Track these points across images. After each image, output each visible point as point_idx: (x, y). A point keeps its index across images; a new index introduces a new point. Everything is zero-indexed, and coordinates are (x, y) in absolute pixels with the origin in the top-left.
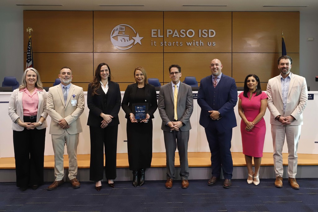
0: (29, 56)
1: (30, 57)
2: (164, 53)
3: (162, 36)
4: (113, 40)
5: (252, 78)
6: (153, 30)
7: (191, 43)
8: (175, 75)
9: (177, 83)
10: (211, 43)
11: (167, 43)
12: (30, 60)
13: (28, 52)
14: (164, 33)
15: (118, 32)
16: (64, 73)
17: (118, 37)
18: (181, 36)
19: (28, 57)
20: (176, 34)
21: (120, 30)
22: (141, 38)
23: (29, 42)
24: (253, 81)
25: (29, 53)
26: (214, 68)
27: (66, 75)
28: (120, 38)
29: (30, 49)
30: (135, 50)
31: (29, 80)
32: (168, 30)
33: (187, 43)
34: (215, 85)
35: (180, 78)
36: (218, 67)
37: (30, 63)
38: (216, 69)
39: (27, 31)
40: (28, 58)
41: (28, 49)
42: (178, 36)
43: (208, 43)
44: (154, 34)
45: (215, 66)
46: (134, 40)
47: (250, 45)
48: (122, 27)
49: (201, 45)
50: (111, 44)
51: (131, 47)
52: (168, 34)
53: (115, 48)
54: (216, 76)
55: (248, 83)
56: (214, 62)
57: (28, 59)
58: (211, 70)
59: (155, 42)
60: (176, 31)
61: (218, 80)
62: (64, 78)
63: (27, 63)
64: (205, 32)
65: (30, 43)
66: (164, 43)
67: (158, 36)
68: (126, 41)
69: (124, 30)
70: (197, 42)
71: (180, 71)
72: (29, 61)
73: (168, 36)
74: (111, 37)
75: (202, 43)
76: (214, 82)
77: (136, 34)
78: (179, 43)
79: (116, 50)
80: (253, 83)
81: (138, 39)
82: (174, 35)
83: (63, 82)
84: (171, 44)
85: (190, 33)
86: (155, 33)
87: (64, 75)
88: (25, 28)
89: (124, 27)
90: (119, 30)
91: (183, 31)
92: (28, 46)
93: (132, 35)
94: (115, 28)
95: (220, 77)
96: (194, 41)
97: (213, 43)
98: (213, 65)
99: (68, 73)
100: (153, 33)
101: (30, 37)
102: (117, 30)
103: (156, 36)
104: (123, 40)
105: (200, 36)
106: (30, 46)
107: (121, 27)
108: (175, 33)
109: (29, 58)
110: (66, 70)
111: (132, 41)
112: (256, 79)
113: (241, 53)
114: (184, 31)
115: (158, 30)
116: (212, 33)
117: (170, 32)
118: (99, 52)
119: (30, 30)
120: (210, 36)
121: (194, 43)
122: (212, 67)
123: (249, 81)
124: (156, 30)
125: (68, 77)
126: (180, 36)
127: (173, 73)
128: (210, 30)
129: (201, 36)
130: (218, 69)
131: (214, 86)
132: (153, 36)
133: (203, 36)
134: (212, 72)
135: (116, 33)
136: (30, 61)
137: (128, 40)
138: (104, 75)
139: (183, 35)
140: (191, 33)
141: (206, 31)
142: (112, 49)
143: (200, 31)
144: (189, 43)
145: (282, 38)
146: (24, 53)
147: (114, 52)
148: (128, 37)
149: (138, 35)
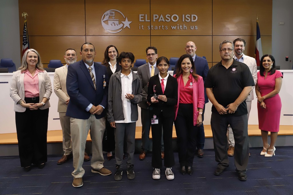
0: (25, 39)
1: (26, 40)
2: (151, 36)
3: (149, 21)
4: (103, 24)
6: (140, 15)
7: (176, 26)
10: (193, 27)
11: (154, 27)
12: (26, 43)
13: (24, 35)
14: (151, 18)
15: (108, 17)
16: (69, 55)
17: (109, 21)
18: (166, 20)
19: (24, 40)
20: (162, 19)
21: (110, 14)
22: (130, 22)
23: (25, 26)
25: (25, 36)
27: (71, 56)
28: (110, 22)
29: (26, 33)
30: (125, 33)
31: (30, 61)
32: (154, 15)
33: (172, 26)
36: (193, 48)
37: (26, 46)
38: (192, 50)
39: (23, 16)
41: (24, 33)
42: (164, 21)
43: (191, 27)
44: (142, 19)
45: (190, 48)
46: (124, 24)
47: (228, 29)
48: (112, 12)
49: (184, 29)
51: (121, 30)
52: (154, 18)
53: (106, 31)
55: (264, 63)
56: (189, 44)
57: (24, 42)
59: (142, 26)
60: (162, 16)
62: (69, 59)
63: (23, 46)
64: (188, 16)
65: (25, 27)
66: (150, 27)
67: (145, 21)
68: (116, 25)
69: (114, 15)
70: (181, 26)
71: (156, 53)
72: (25, 43)
73: (154, 21)
74: (102, 21)
75: (185, 27)
77: (125, 18)
78: (164, 27)
79: (107, 34)
81: (127, 23)
82: (160, 20)
83: (68, 63)
84: (157, 28)
86: (143, 18)
87: (68, 57)
88: (21, 12)
89: (114, 12)
91: (168, 16)
92: (24, 30)
93: (121, 20)
94: (106, 13)
96: (178, 25)
97: (195, 27)
98: (188, 47)
99: (73, 55)
100: (140, 18)
101: (25, 21)
102: (107, 14)
103: (144, 21)
104: (113, 24)
105: (183, 21)
106: (25, 29)
107: (111, 12)
108: (160, 18)
110: (71, 52)
111: (122, 25)
112: (272, 59)
113: (220, 36)
114: (169, 16)
115: (145, 15)
116: (195, 18)
117: (156, 17)
118: (91, 35)
119: (25, 14)
120: (192, 21)
121: (178, 26)
122: (188, 49)
123: (265, 61)
124: (143, 15)
125: (73, 59)
126: (165, 21)
127: (150, 55)
128: (192, 15)
129: (185, 20)
132: (140, 20)
133: (186, 20)
135: (106, 18)
136: (26, 44)
137: (118, 24)
138: (112, 56)
139: (168, 20)
140: (175, 18)
141: (189, 16)
142: (104, 32)
143: (183, 15)
144: (174, 27)
145: (257, 22)
146: (20, 36)
147: (105, 35)
148: (118, 22)
149: (127, 19)
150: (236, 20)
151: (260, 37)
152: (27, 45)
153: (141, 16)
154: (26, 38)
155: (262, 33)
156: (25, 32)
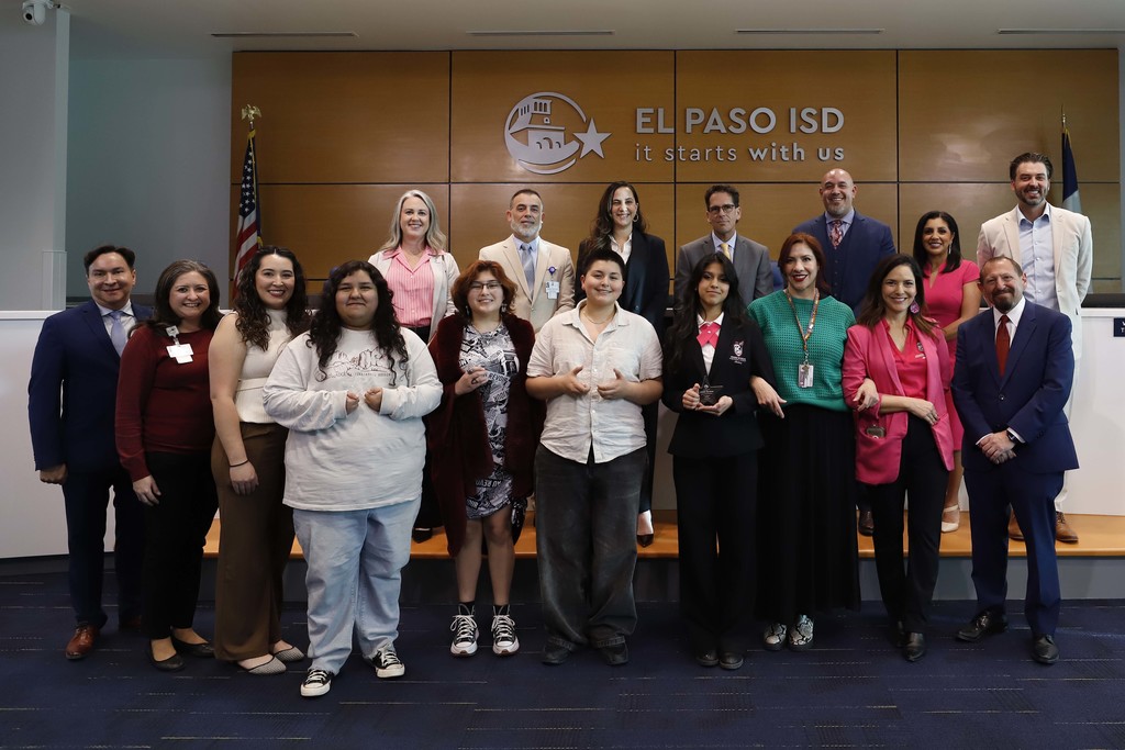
0: (248, 194)
1: (251, 197)
2: (675, 183)
3: (672, 130)
4: (511, 142)
5: (937, 223)
6: (640, 111)
7: (766, 150)
8: (722, 212)
9: (727, 235)
10: (828, 150)
11: (687, 153)
12: (251, 207)
13: (246, 182)
14: (676, 120)
15: (528, 116)
17: (530, 132)
18: (732, 128)
19: (246, 198)
20: (715, 123)
21: (536, 109)
22: (604, 136)
23: (249, 150)
24: (941, 231)
25: (248, 186)
26: (835, 194)
28: (534, 137)
29: (251, 174)
30: (584, 175)
31: (409, 224)
32: (690, 112)
33: (751, 150)
34: (837, 240)
35: (737, 221)
39: (243, 118)
40: (243, 201)
41: (246, 173)
42: (724, 131)
43: (821, 150)
44: (645, 125)
45: (837, 190)
46: (582, 144)
47: (957, 156)
48: (543, 102)
49: (795, 158)
50: (506, 154)
51: (567, 166)
52: (690, 121)
53: (518, 168)
54: (837, 218)
55: (928, 237)
57: (245, 206)
58: (825, 200)
59: (647, 150)
61: (844, 229)
62: (523, 222)
63: (241, 217)
64: (810, 114)
65: (251, 154)
66: (676, 153)
67: (656, 130)
68: (555, 145)
70: (783, 150)
71: (736, 203)
72: (247, 210)
73: (689, 130)
74: (507, 133)
75: (799, 152)
76: (834, 234)
77: (588, 122)
78: (725, 154)
79: (522, 176)
80: (942, 236)
81: (593, 140)
82: (710, 126)
84: (698, 155)
85: (762, 119)
86: (648, 120)
87: (521, 214)
88: (238, 104)
89: (548, 102)
90: (532, 110)
91: (738, 114)
92: (246, 163)
93: (573, 128)
94: (520, 106)
95: (849, 219)
96: (774, 144)
97: (837, 152)
100: (640, 120)
101: (252, 134)
102: (526, 109)
103: (652, 130)
104: (546, 144)
106: (250, 162)
107: (538, 101)
108: (711, 121)
109: (247, 202)
111: (574, 146)
112: (950, 228)
114: (743, 112)
115: (656, 112)
116: (833, 119)
117: (696, 116)
118: (467, 180)
119: (253, 112)
120: (826, 129)
121: (774, 150)
123: (931, 231)
124: (651, 111)
125: (533, 220)
126: (727, 129)
127: (717, 208)
128: (825, 111)
129: (798, 129)
130: (845, 197)
131: (835, 244)
132: (640, 129)
133: (803, 128)
134: (827, 206)
135: (523, 121)
136: (249, 212)
137: (562, 143)
139: (739, 126)
140: (764, 120)
141: (814, 112)
142: (511, 171)
143: (793, 111)
144: (758, 152)
145: (1063, 135)
146: (232, 184)
147: (516, 180)
148: (562, 134)
149: (592, 125)
150: (986, 127)
151: (1075, 188)
152: (252, 217)
153: (644, 115)
154: (251, 190)
155: (1081, 173)
156: (249, 170)
